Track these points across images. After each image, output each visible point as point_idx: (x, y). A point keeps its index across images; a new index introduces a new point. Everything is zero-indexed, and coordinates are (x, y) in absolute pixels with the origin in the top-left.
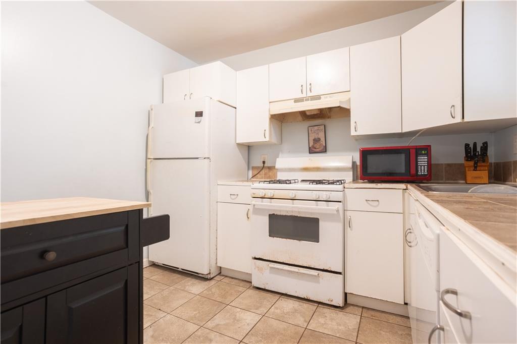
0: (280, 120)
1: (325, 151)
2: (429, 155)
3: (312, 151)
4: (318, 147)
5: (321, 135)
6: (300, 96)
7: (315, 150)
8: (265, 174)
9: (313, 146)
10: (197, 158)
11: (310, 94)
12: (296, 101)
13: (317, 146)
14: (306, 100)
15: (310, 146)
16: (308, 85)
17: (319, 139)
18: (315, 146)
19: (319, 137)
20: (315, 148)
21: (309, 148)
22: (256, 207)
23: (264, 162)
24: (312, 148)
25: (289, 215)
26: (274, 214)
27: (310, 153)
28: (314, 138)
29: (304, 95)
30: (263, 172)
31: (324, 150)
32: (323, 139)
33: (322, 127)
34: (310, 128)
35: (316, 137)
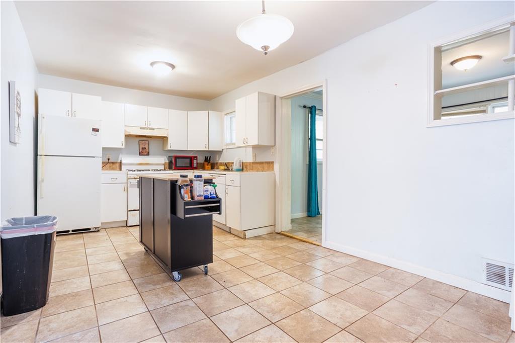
0: (128, 137)
1: (149, 155)
2: (197, 159)
3: (141, 154)
5: (146, 146)
6: (144, 126)
7: (143, 154)
8: (110, 167)
9: (142, 152)
11: (149, 126)
12: (141, 128)
13: (144, 151)
14: (148, 129)
15: (140, 151)
16: (149, 122)
17: (145, 148)
21: (140, 153)
23: (109, 159)
27: (140, 155)
28: (142, 147)
29: (146, 126)
30: (108, 165)
31: (148, 154)
32: (147, 148)
33: (147, 142)
34: (140, 142)
35: (144, 147)
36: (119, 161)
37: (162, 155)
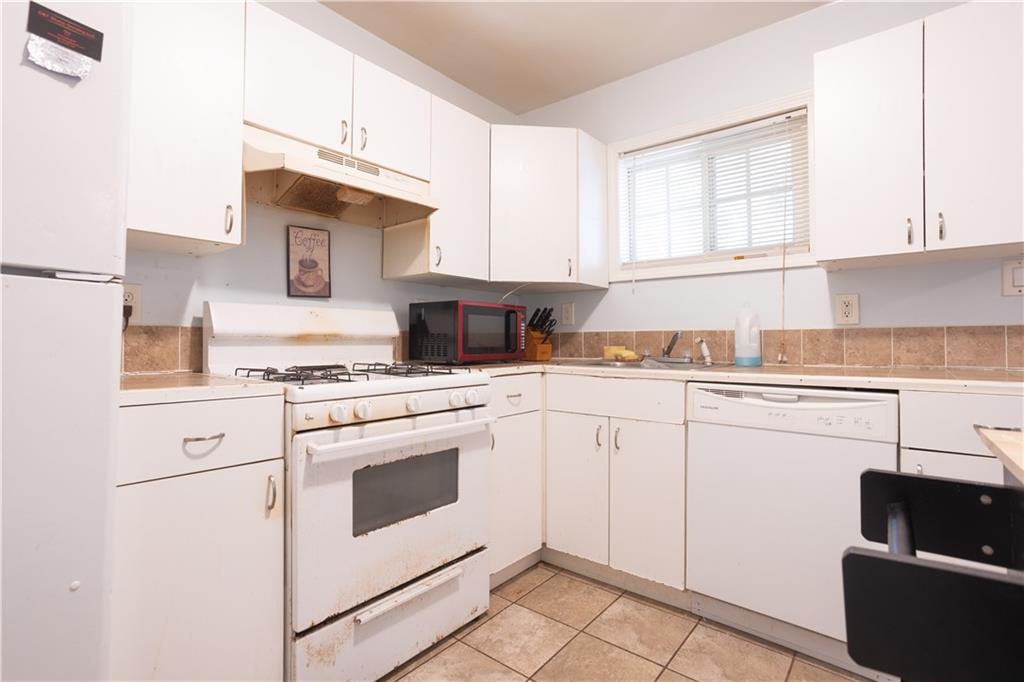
1: (330, 296)
3: (293, 291)
4: (310, 283)
5: (319, 255)
6: (338, 147)
7: (303, 289)
9: (298, 279)
10: (50, 274)
11: (358, 154)
12: (324, 154)
13: (309, 278)
14: (350, 164)
15: (292, 277)
16: (358, 129)
17: (314, 264)
18: (303, 278)
19: (315, 256)
20: (304, 285)
21: (290, 283)
22: (315, 460)
23: (128, 311)
24: (295, 282)
25: (404, 458)
26: (369, 466)
27: (289, 295)
28: (300, 258)
29: (345, 149)
31: (325, 293)
32: (323, 265)
33: (323, 236)
34: (292, 230)
35: (307, 256)
36: (187, 323)
37: (377, 299)
